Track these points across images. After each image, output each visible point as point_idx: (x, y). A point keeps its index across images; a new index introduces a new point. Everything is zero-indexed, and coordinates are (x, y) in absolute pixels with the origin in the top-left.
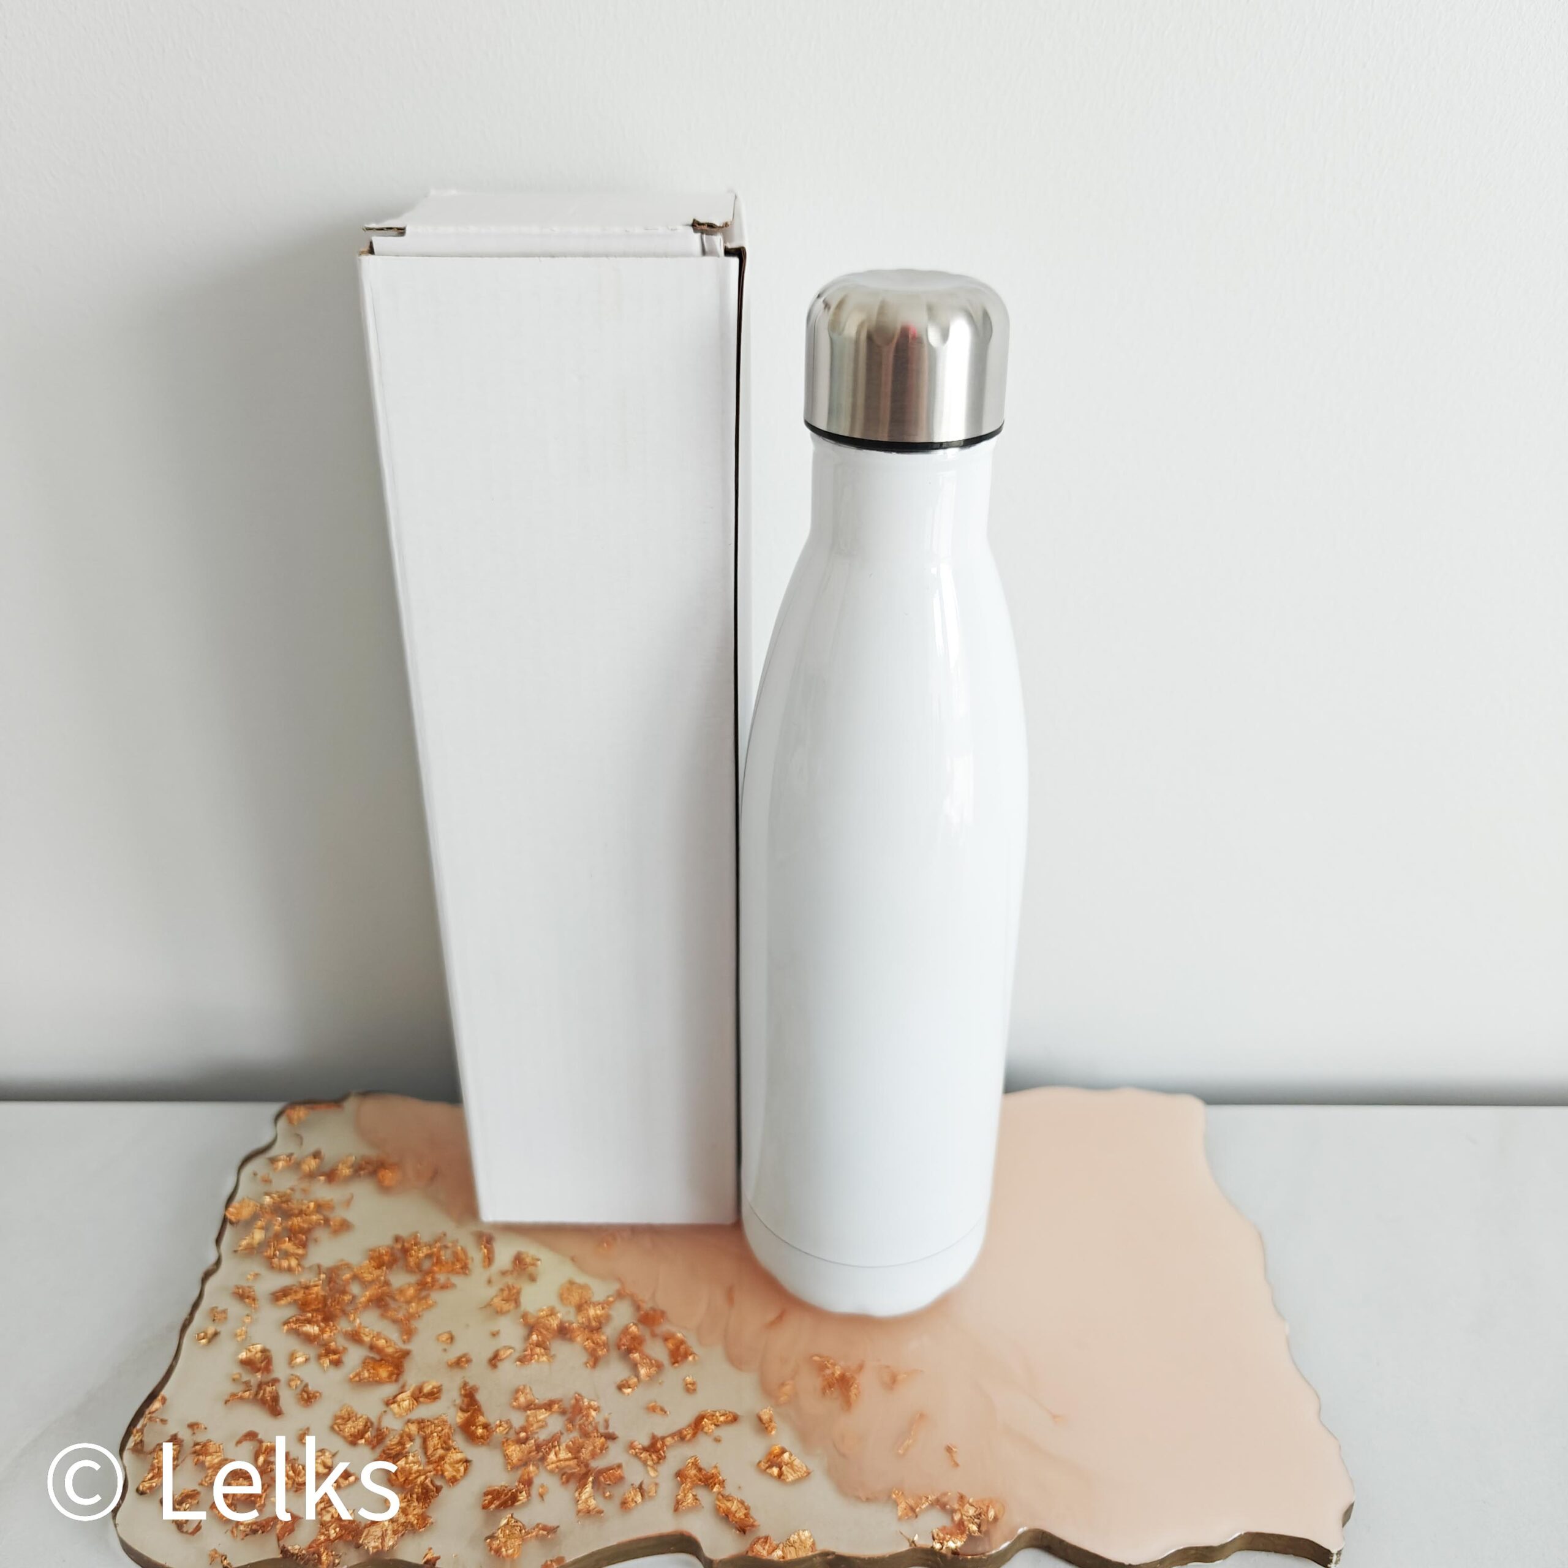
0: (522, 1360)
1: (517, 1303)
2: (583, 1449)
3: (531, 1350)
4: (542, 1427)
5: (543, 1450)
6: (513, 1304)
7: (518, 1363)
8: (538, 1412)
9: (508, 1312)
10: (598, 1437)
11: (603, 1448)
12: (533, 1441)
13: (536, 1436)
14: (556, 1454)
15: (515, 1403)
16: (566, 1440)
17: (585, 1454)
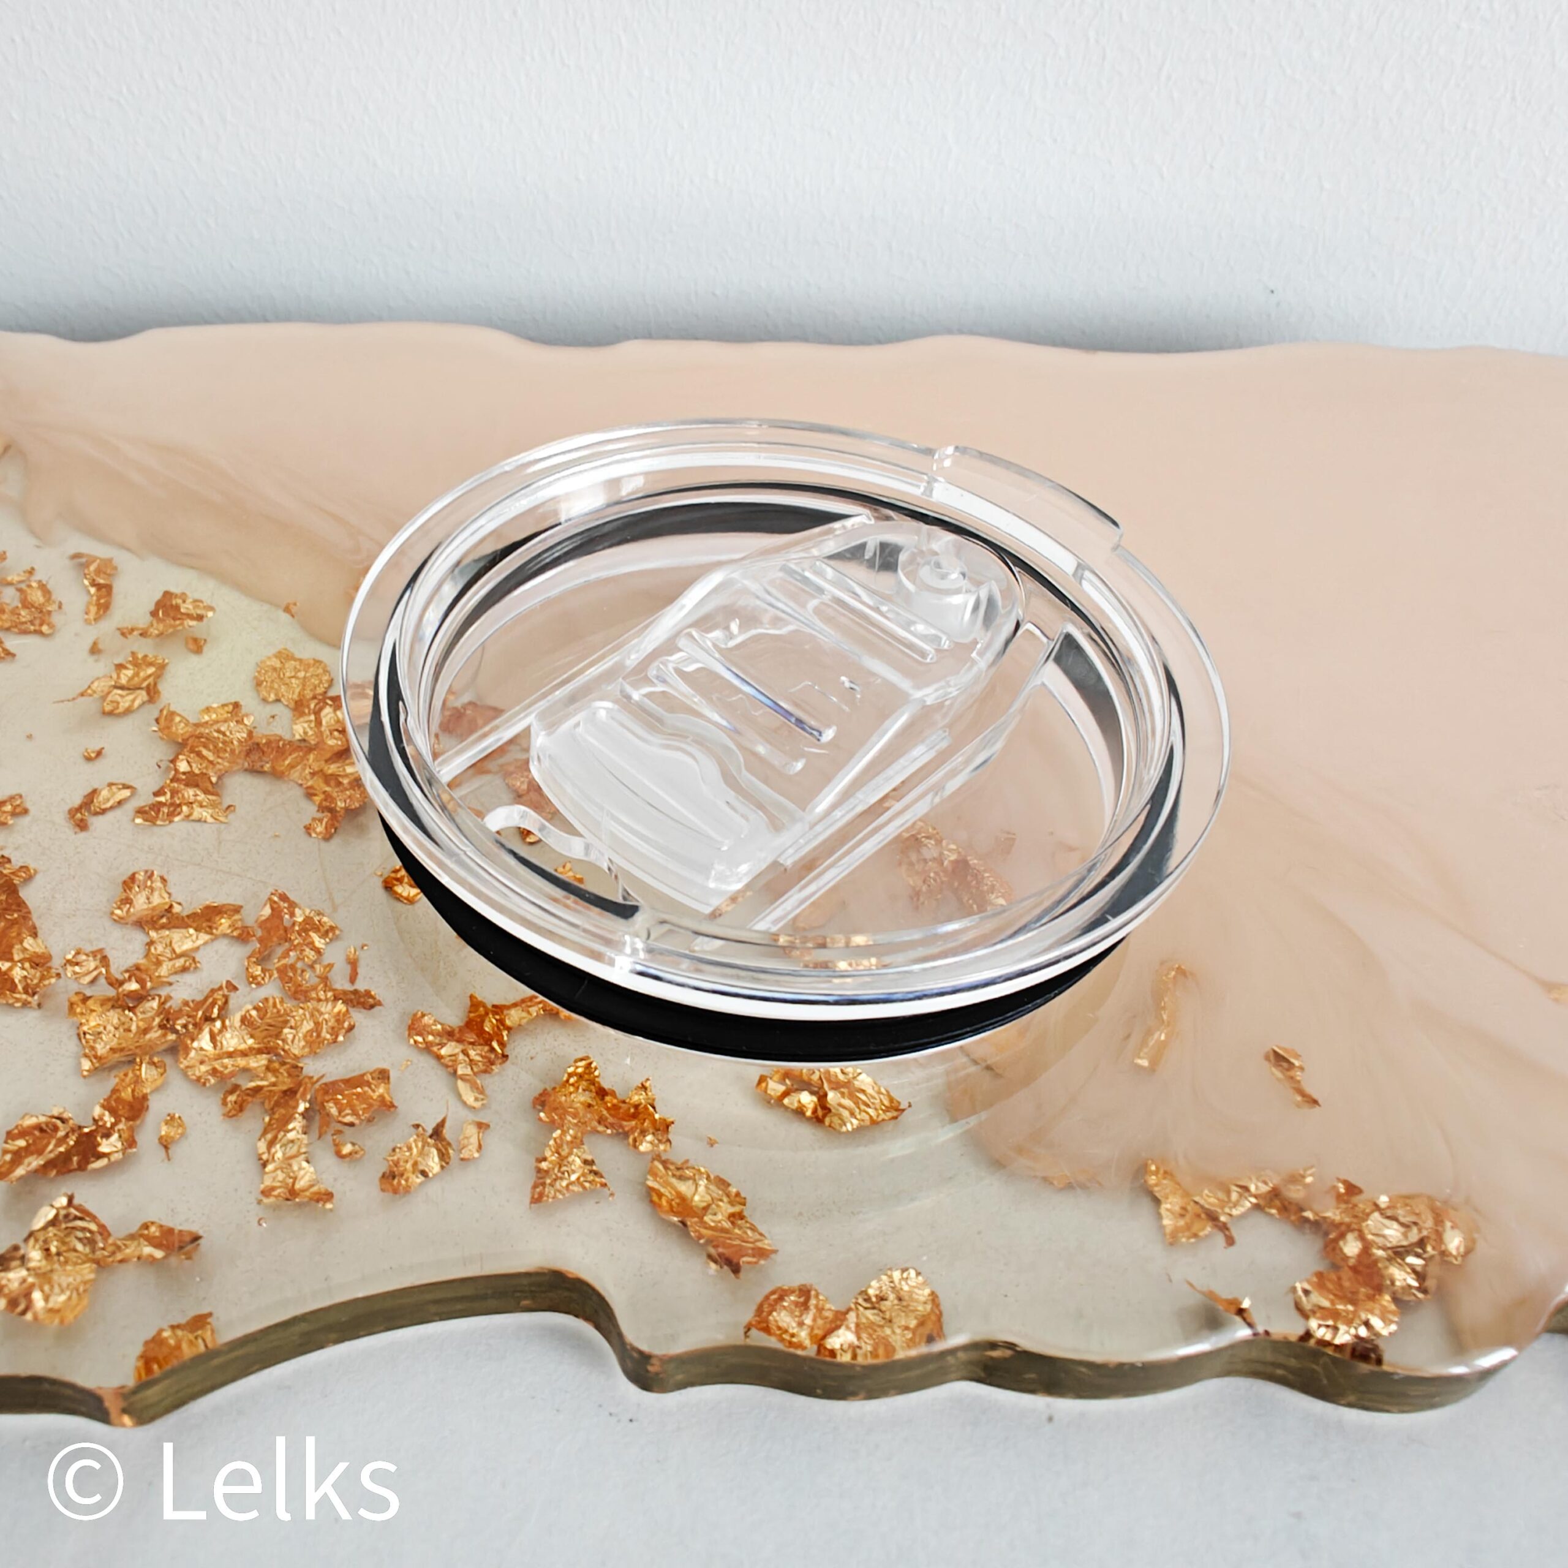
0: (150, 814)
1: (152, 693)
2: (286, 1031)
3: (174, 793)
4: (184, 970)
5: (178, 1027)
6: (142, 696)
7: (139, 821)
8: (176, 935)
9: (128, 711)
10: (327, 1000)
11: (343, 1028)
12: (155, 1004)
13: (164, 992)
14: (213, 1038)
15: (118, 912)
16: (243, 1002)
17: (294, 1041)
